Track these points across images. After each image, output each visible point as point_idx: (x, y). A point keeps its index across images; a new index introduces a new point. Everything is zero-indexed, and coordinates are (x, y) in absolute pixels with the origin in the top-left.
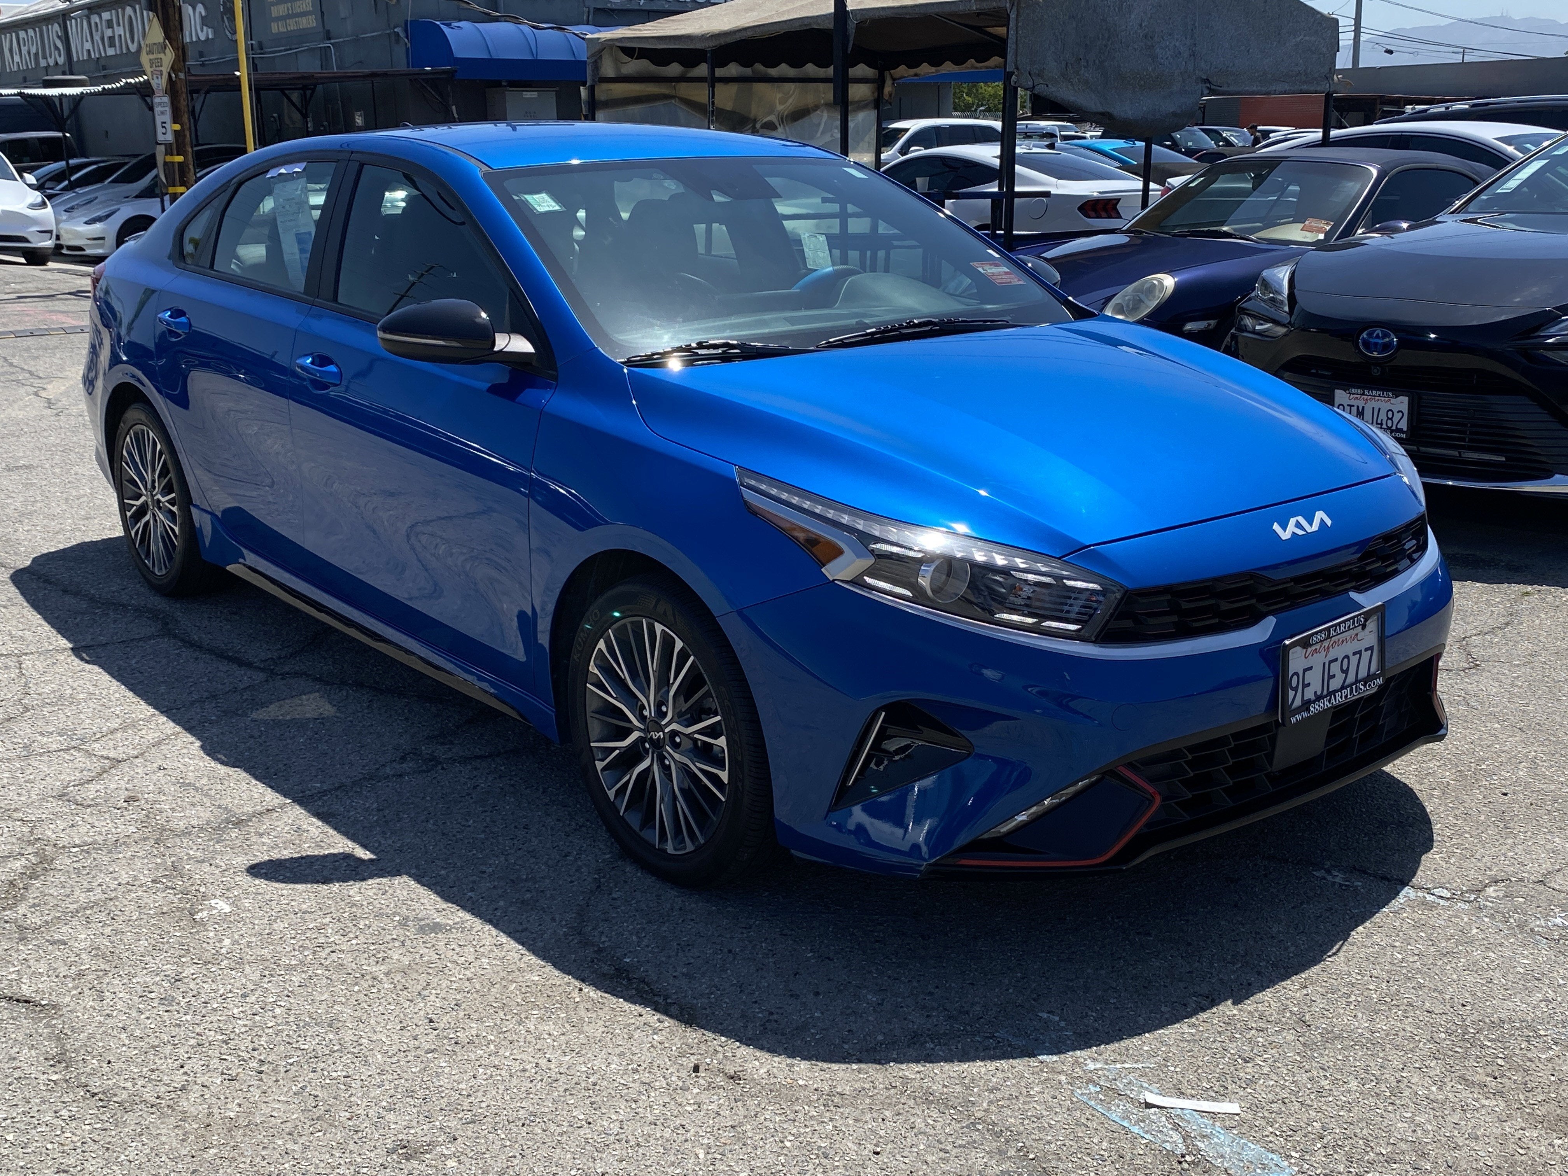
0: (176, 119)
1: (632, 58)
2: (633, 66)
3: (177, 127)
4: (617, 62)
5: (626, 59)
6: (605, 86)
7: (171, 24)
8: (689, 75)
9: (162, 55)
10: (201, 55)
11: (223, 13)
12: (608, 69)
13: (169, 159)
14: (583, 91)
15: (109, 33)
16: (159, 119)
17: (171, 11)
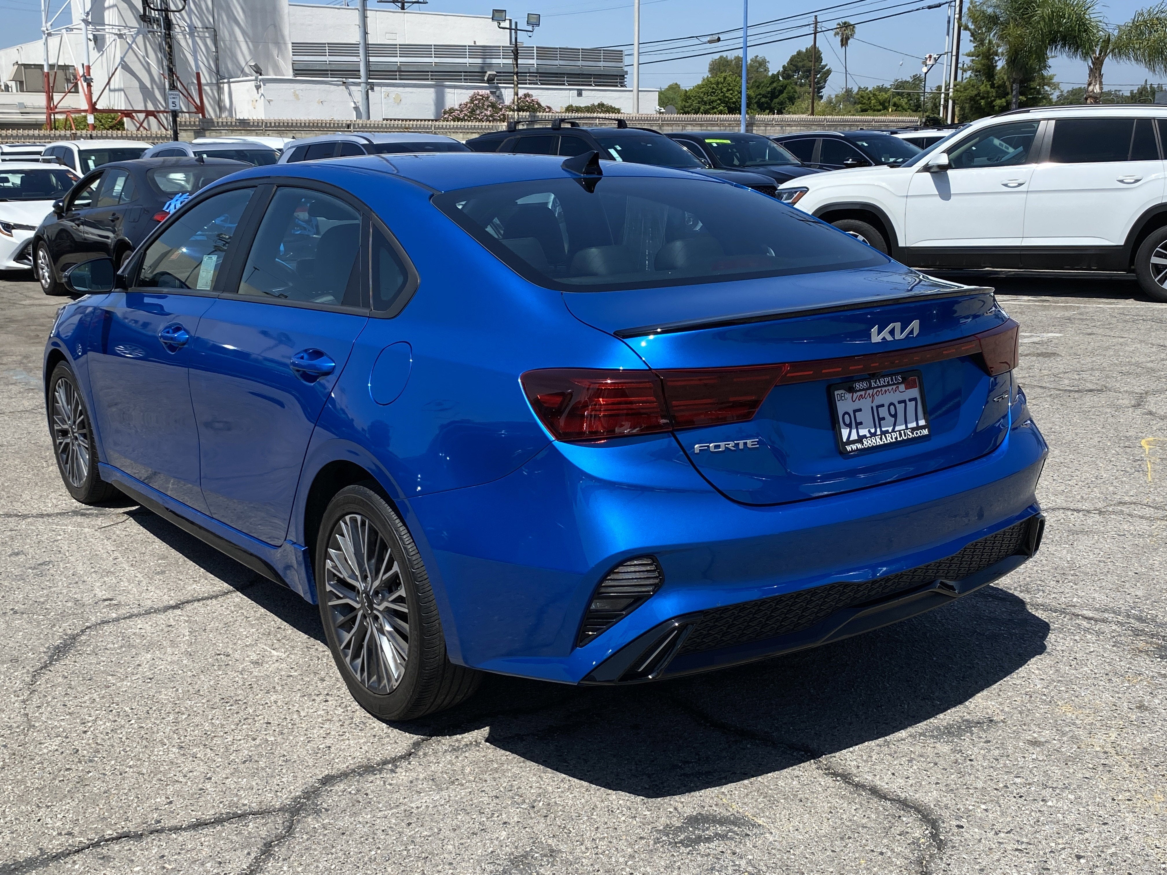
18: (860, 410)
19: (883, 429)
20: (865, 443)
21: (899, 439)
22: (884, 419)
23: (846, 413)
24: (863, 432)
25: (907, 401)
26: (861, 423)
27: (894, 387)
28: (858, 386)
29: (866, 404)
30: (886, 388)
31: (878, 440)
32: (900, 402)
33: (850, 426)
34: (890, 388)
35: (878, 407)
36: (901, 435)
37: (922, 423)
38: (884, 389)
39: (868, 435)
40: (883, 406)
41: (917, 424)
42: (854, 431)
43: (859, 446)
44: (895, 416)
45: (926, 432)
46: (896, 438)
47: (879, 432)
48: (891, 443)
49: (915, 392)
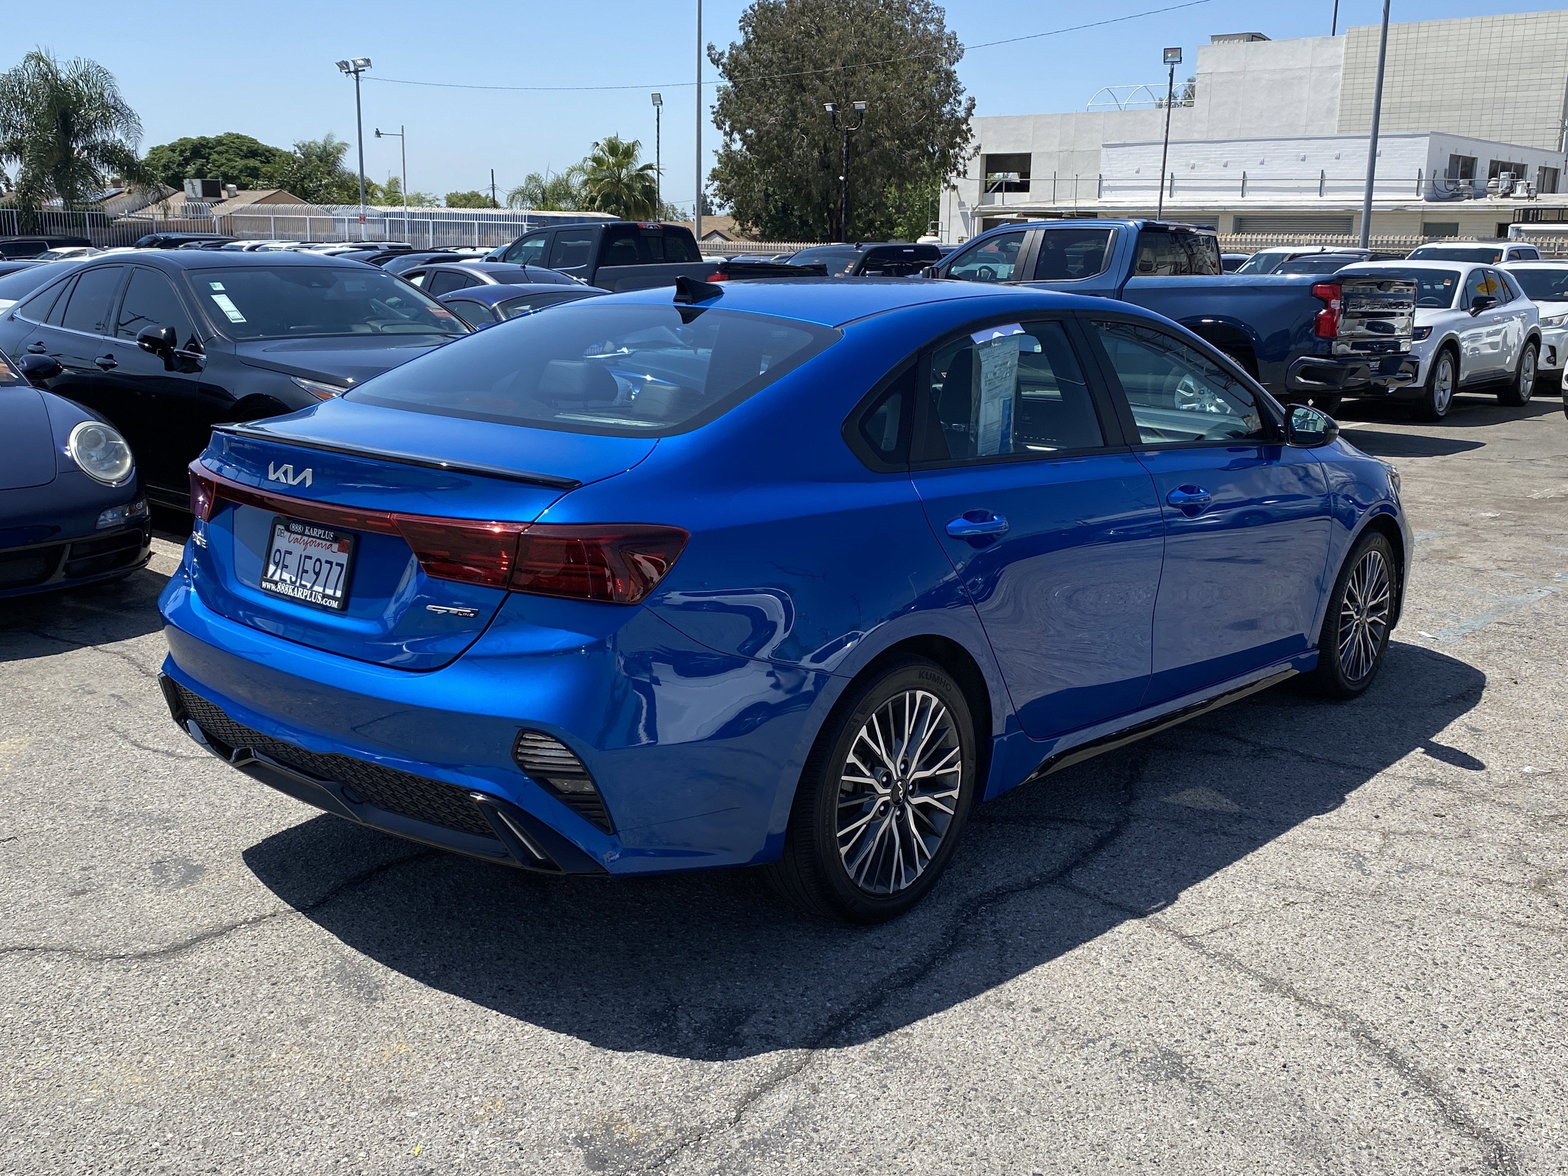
18: (290, 553)
19: (303, 582)
20: (279, 587)
21: (308, 599)
22: (307, 572)
23: (278, 550)
24: (286, 576)
25: (334, 564)
26: (287, 567)
27: (328, 543)
28: (294, 527)
29: (298, 549)
30: (321, 542)
31: (290, 590)
32: (327, 562)
33: (277, 564)
34: (324, 543)
35: (306, 557)
36: (311, 596)
37: (339, 594)
38: (318, 541)
39: (289, 582)
40: (310, 558)
41: (335, 593)
42: (279, 571)
43: (273, 587)
44: (317, 574)
45: (335, 605)
46: (306, 597)
47: (298, 584)
48: (299, 599)
49: (343, 558)
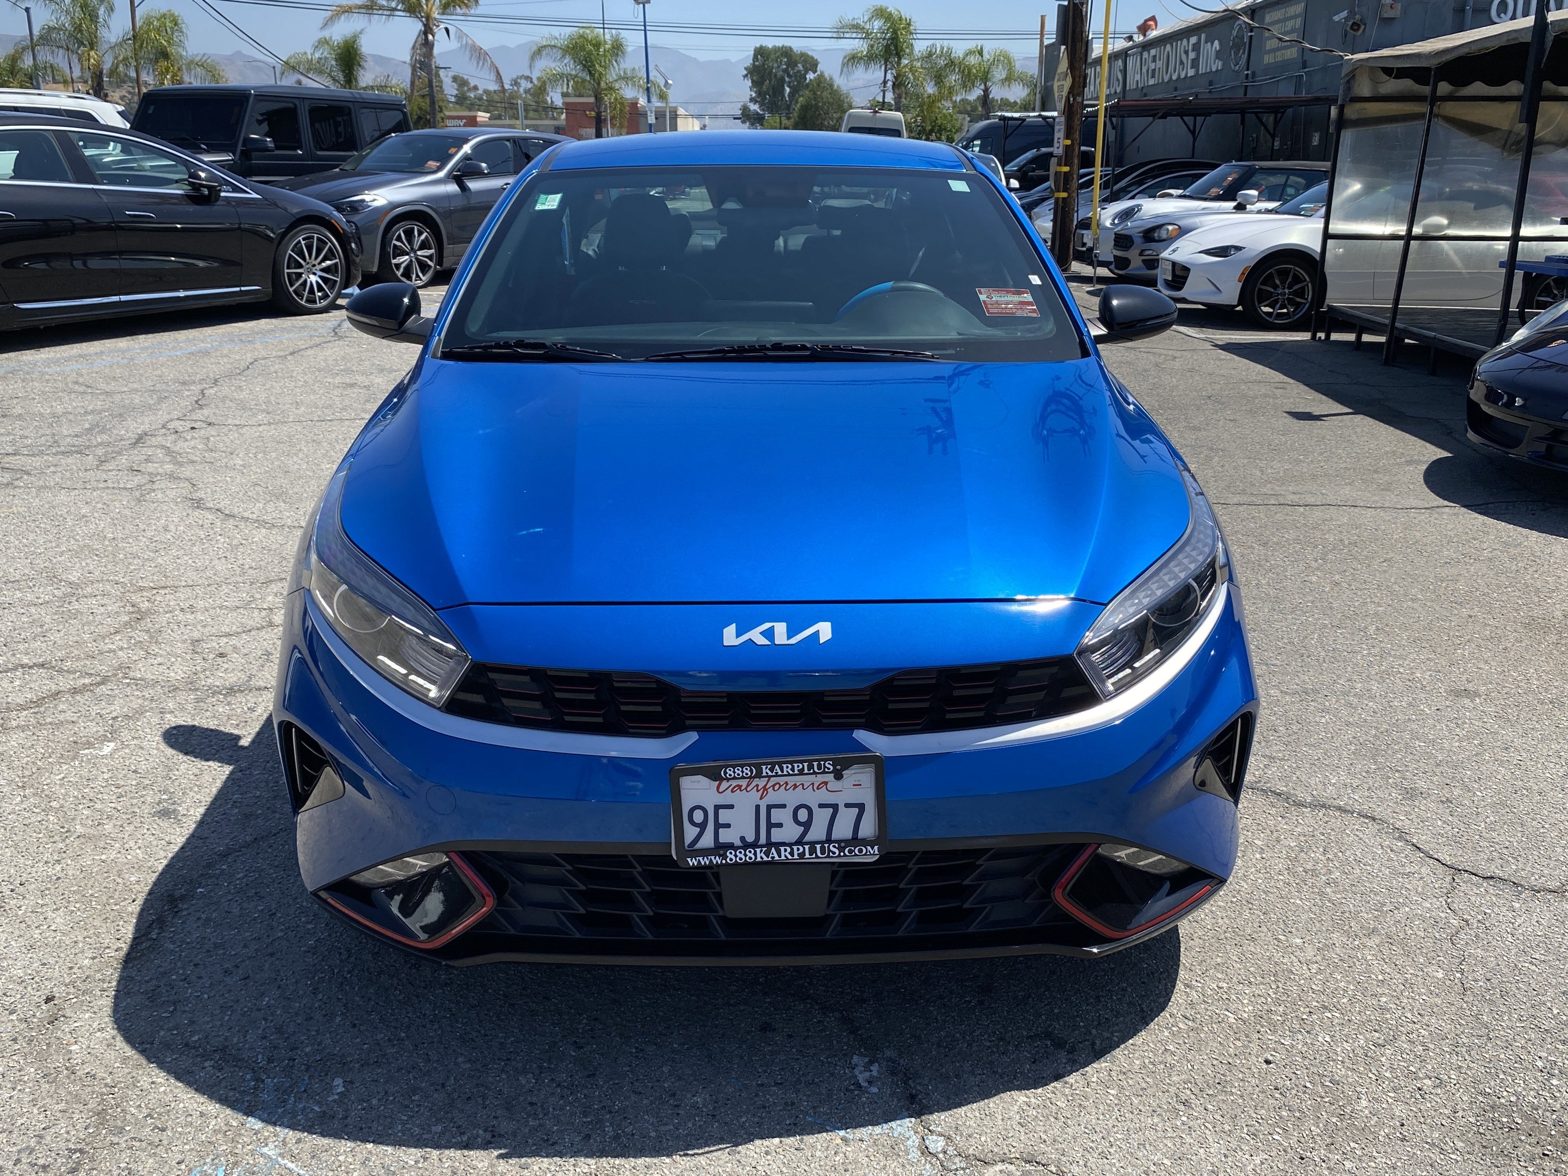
0: (1067, 137)
1: (1390, 76)
2: (1392, 86)
3: (1068, 142)
4: (1375, 83)
5: (1385, 77)
6: (1358, 105)
7: (1077, 56)
8: (1457, 94)
9: (1064, 82)
10: (1211, 83)
11: (1232, 48)
12: (1364, 89)
13: (1059, 169)
14: (1334, 111)
15: (1152, 66)
16: (1057, 135)
17: (1078, 45)
